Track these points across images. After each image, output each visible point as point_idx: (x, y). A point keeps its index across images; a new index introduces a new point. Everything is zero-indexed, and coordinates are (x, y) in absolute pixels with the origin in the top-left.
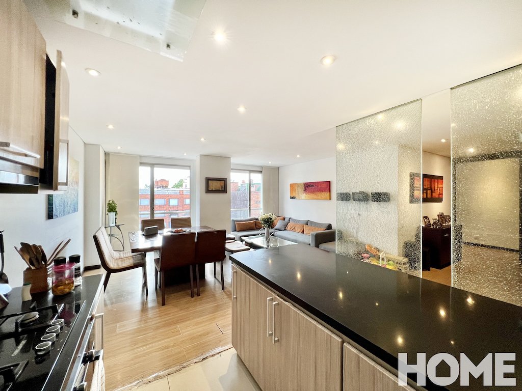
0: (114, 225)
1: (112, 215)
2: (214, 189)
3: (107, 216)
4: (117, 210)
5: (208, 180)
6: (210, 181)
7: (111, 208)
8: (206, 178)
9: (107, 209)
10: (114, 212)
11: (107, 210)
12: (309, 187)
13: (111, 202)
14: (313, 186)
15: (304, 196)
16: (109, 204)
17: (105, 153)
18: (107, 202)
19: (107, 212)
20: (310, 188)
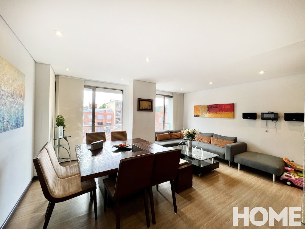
0: (62, 137)
1: (60, 128)
2: (143, 108)
3: (56, 129)
4: (65, 124)
5: (140, 100)
6: (141, 102)
7: (60, 122)
8: (138, 99)
9: (56, 122)
10: (62, 125)
11: (56, 124)
12: (212, 109)
13: (60, 117)
14: (217, 107)
15: (207, 115)
16: (58, 118)
17: (56, 76)
18: (57, 117)
19: (56, 126)
20: (214, 109)
